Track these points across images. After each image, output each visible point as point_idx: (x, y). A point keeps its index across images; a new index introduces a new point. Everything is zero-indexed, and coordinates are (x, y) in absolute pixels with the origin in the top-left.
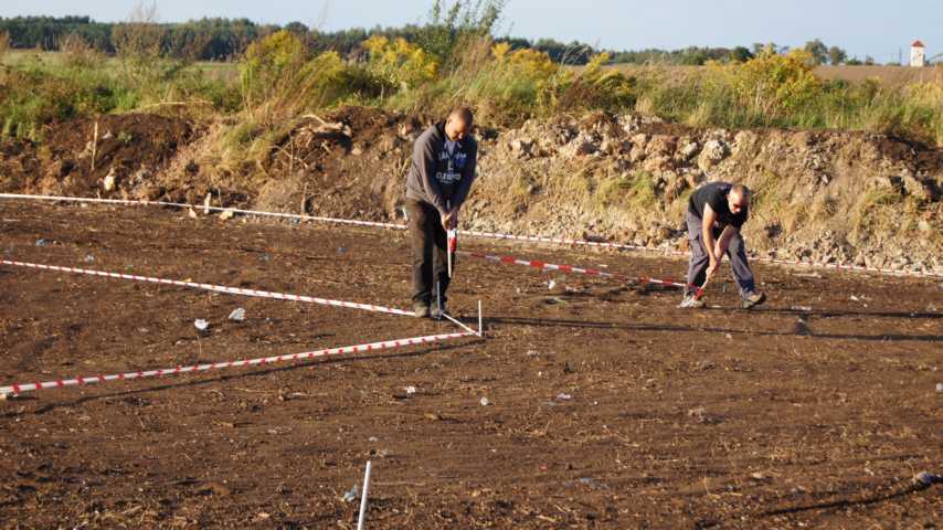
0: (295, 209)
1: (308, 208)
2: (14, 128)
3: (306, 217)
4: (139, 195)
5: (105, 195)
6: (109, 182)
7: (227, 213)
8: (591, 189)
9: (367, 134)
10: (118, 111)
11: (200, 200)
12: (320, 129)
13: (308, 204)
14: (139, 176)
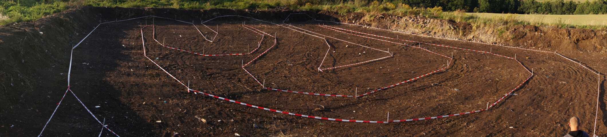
0: (376, 27)
1: (378, 27)
2: (343, 14)
3: (377, 28)
4: (357, 24)
5: (353, 24)
6: (354, 22)
7: (368, 27)
8: (413, 26)
9: (386, 17)
10: (355, 12)
11: (364, 25)
12: (380, 16)
13: (378, 26)
14: (357, 21)
